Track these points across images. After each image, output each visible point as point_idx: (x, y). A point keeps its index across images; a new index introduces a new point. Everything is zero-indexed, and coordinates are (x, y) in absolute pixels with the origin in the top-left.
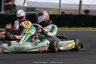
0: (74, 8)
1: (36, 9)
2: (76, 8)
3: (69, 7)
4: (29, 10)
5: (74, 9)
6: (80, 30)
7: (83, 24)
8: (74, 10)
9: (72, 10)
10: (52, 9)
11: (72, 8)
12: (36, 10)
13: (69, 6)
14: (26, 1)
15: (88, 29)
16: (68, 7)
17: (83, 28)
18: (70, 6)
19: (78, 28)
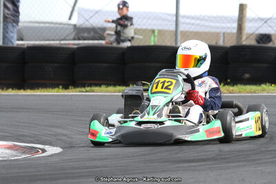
0: (223, 28)
1: (107, 32)
2: (229, 28)
3: (206, 26)
4: (86, 35)
5: (224, 31)
6: (240, 92)
7: (247, 76)
8: (224, 34)
9: (218, 34)
10: (156, 33)
11: (218, 28)
12: (105, 35)
13: (207, 24)
14: (76, 8)
15: (263, 90)
16: (203, 26)
17: (249, 87)
18: (212, 21)
19: (231, 88)
